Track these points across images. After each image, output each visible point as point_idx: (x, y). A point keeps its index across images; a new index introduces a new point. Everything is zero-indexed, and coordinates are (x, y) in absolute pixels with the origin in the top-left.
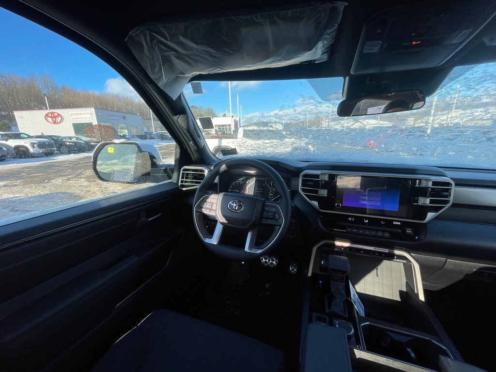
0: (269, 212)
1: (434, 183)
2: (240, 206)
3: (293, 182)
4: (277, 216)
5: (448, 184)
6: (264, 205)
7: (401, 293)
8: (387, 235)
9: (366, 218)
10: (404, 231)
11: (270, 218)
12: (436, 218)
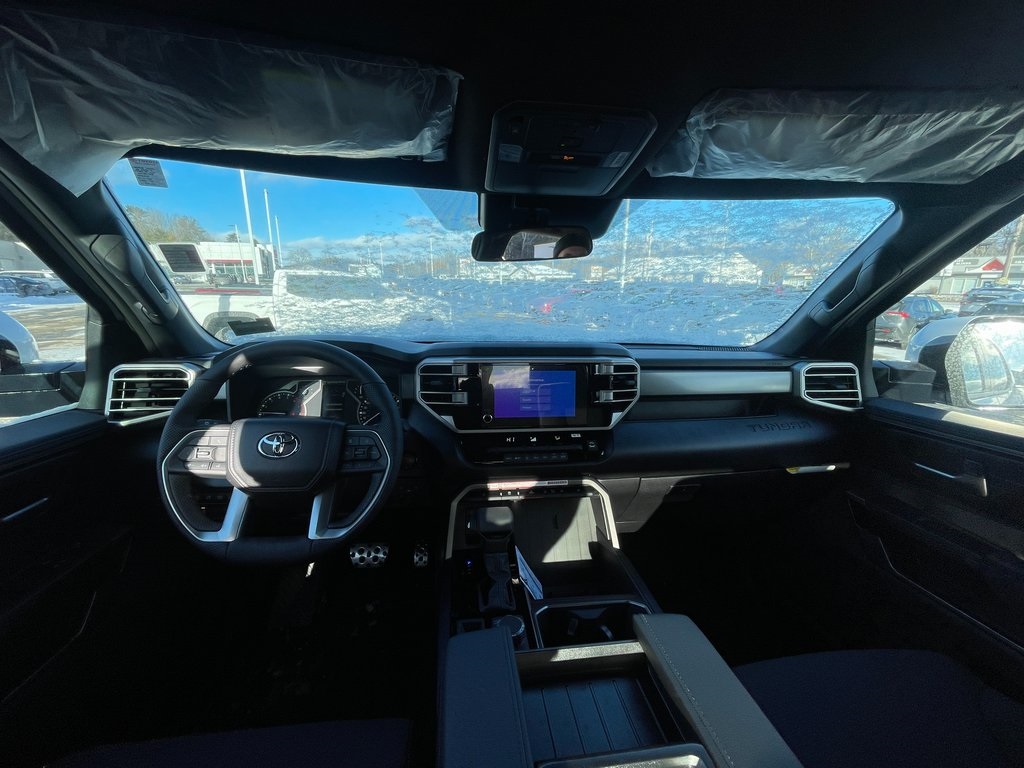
0: (356, 447)
1: (618, 368)
2: (289, 444)
3: (404, 384)
4: (375, 453)
5: (632, 368)
6: (345, 435)
7: (592, 545)
8: (563, 457)
9: (533, 435)
10: (586, 446)
11: (360, 460)
12: (624, 420)
